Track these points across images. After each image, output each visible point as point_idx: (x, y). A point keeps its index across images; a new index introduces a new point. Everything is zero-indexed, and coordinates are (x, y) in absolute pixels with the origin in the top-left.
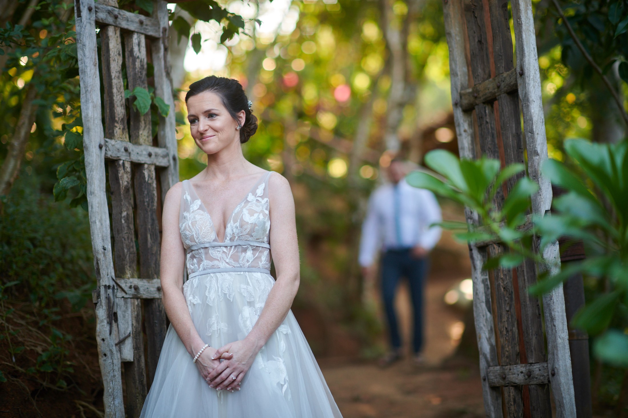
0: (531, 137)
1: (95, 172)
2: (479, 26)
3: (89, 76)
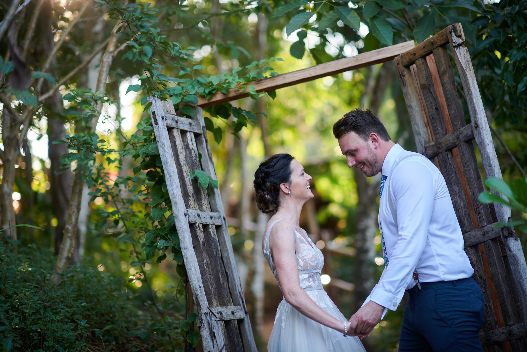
0: (490, 169)
1: (185, 234)
2: (434, 98)
3: (169, 166)
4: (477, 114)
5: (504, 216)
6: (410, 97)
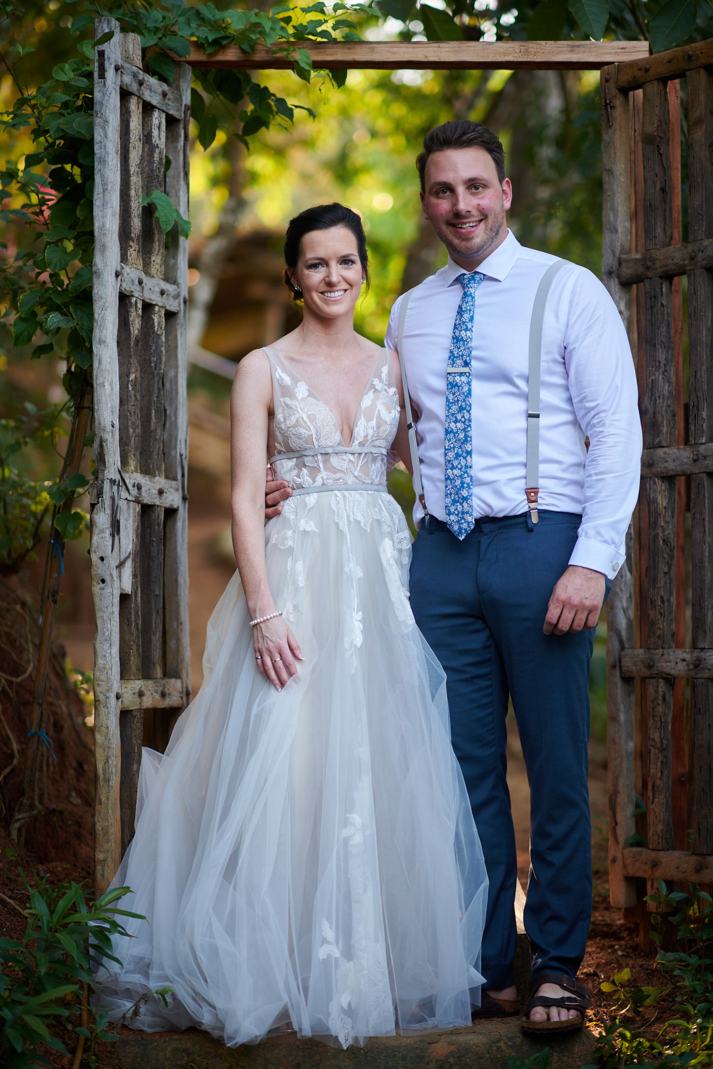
1: (108, 312)
2: (664, 168)
3: (108, 168)
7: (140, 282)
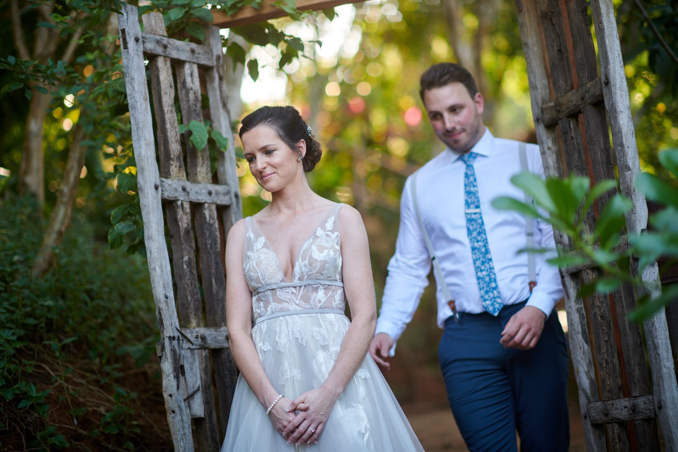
0: (621, 151)
1: (152, 215)
2: (558, 35)
3: (139, 112)
4: (610, 63)
5: (635, 227)
6: (527, 31)
7: (184, 189)
